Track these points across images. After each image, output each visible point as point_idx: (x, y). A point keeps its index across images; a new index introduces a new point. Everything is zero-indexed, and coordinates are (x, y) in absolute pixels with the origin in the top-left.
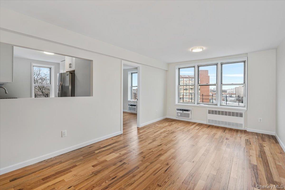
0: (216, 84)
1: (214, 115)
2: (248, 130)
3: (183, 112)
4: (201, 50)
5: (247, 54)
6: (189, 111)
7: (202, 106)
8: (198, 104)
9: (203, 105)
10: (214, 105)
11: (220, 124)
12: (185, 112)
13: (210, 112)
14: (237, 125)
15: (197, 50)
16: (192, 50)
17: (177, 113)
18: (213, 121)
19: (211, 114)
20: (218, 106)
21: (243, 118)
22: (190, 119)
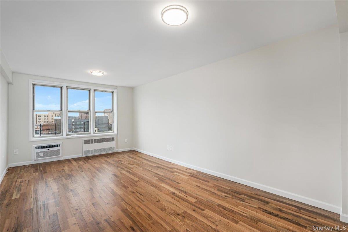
0: (89, 111)
1: (91, 145)
2: (120, 150)
3: (48, 149)
4: (102, 75)
6: (59, 146)
7: (75, 137)
8: (67, 135)
9: (76, 135)
10: (88, 134)
11: (96, 153)
12: (51, 149)
13: (85, 142)
14: (110, 149)
15: (97, 73)
16: (91, 73)
17: (37, 153)
18: (89, 151)
19: (87, 145)
20: (92, 134)
21: (114, 142)
22: (61, 157)
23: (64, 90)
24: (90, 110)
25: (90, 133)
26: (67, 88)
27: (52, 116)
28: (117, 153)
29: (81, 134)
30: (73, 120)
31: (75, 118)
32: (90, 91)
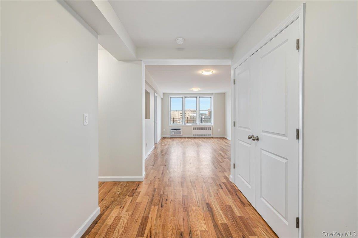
2: (214, 136)
5: (213, 93)
6: (181, 129)
7: (188, 125)
8: (185, 124)
10: (195, 124)
12: (177, 131)
13: (194, 129)
14: (209, 135)
15: (196, 89)
16: (193, 90)
17: (172, 132)
18: (196, 134)
19: (195, 130)
20: (198, 124)
21: (211, 130)
22: (181, 135)
23: (184, 98)
24: (197, 109)
25: (197, 124)
26: (185, 97)
27: (189, 113)
28: (213, 138)
29: (192, 124)
30: (203, 117)
31: (205, 114)
32: (197, 98)
